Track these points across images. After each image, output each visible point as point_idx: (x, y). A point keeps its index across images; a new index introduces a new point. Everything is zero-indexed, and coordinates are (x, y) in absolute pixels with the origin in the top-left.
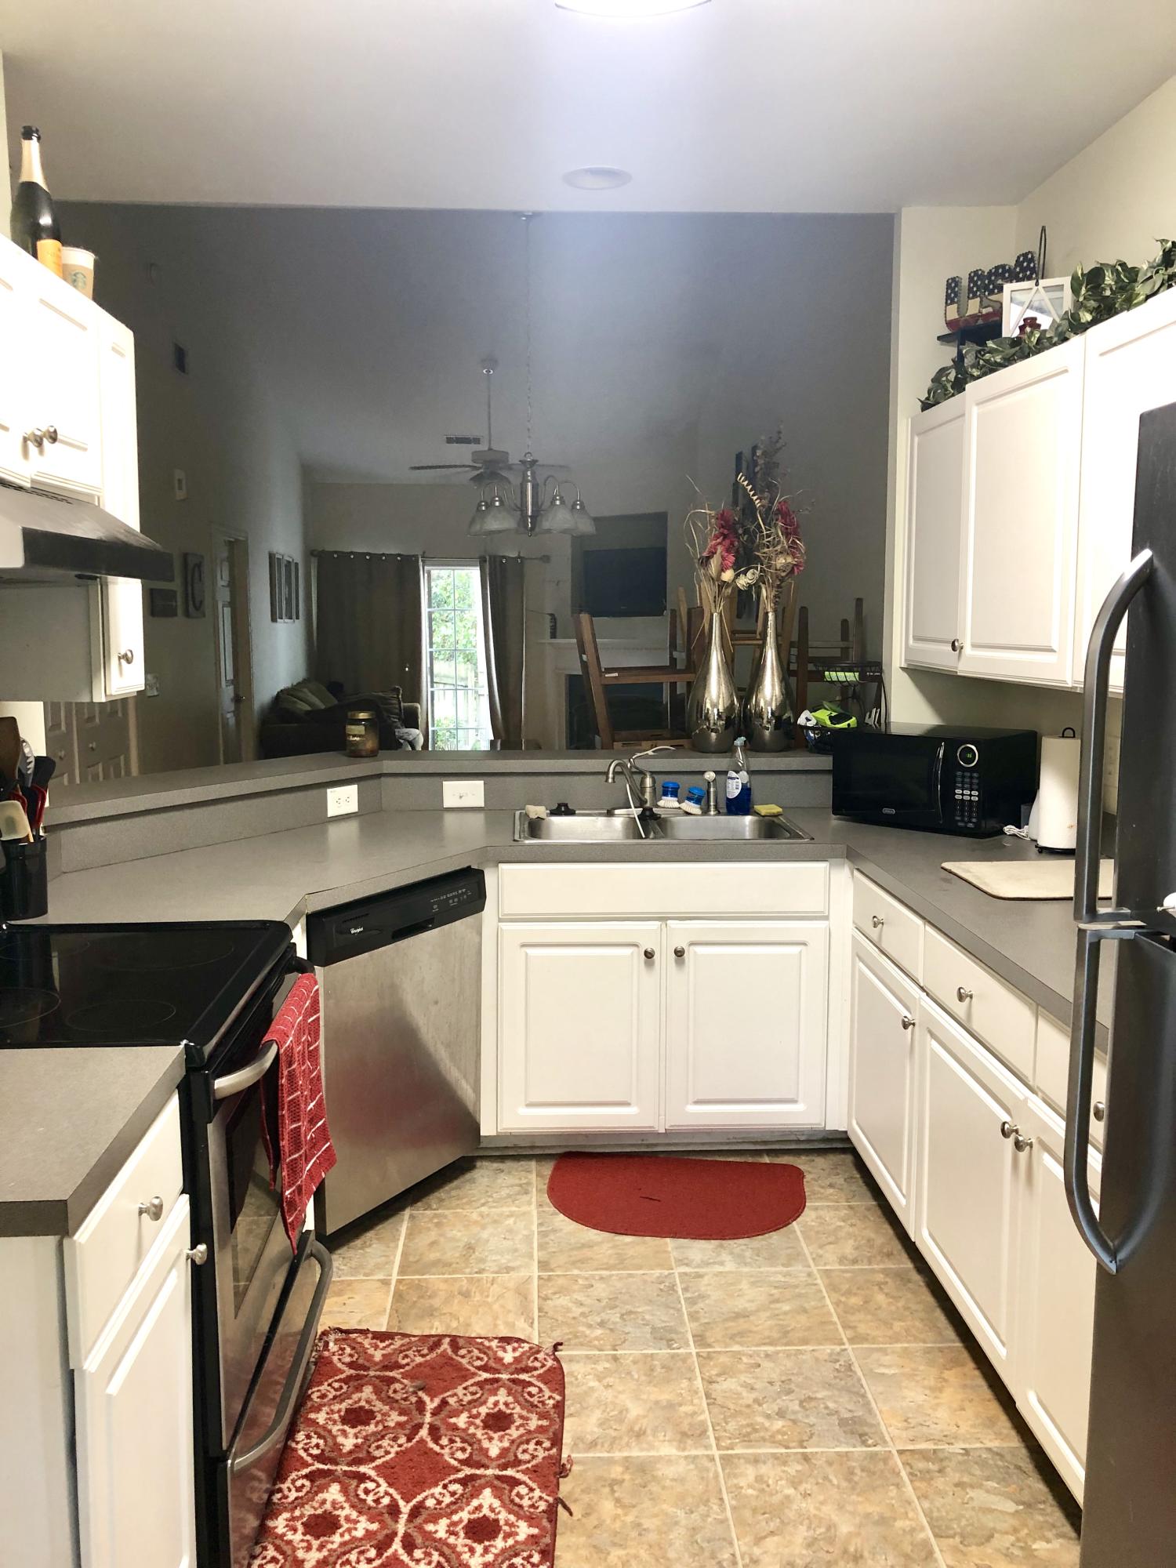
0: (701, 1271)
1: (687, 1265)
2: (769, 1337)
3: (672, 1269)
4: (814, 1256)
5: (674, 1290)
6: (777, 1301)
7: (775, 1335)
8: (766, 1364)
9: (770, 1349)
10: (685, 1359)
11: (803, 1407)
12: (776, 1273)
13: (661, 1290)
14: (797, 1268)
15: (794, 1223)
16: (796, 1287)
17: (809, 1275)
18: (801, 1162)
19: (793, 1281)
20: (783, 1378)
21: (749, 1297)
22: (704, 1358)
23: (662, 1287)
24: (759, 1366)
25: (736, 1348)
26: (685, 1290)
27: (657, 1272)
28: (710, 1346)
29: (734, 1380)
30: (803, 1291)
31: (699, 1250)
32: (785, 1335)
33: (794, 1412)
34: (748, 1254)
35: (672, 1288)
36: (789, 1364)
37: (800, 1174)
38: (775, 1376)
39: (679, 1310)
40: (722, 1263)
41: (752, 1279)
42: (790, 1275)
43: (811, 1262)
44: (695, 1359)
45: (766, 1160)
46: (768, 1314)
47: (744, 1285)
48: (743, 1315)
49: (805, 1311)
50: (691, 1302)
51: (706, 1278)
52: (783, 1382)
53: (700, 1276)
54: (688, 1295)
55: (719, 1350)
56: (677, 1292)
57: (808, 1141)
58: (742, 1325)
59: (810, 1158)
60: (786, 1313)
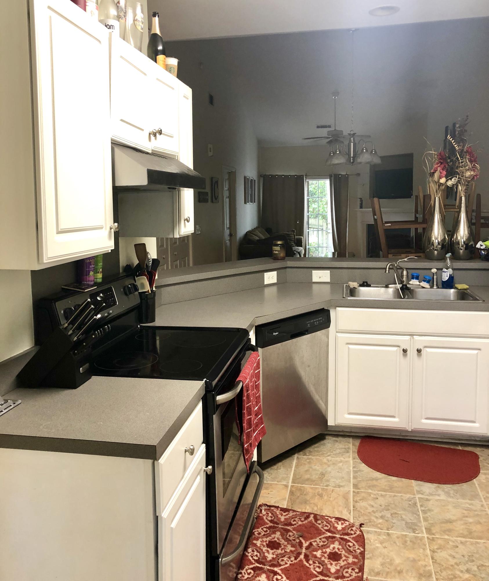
0: (430, 497)
1: (422, 494)
2: (462, 534)
3: (415, 495)
4: (485, 497)
5: (416, 505)
6: (467, 517)
7: (466, 533)
8: (460, 546)
9: (463, 540)
10: (422, 539)
11: (479, 570)
12: (466, 503)
13: (410, 504)
14: (476, 502)
15: (474, 480)
16: (475, 511)
17: (482, 506)
18: (478, 451)
19: (474, 508)
20: (469, 554)
21: (453, 513)
22: (431, 540)
23: (410, 503)
24: (458, 547)
25: (446, 537)
26: (421, 506)
27: (408, 496)
28: (433, 534)
29: (445, 552)
30: (479, 513)
31: (428, 487)
32: (470, 534)
33: (475, 571)
34: (452, 492)
35: (415, 504)
36: (472, 548)
37: (477, 457)
38: (465, 553)
39: (419, 515)
40: (439, 495)
41: (454, 505)
42: (473, 505)
43: (483, 500)
44: (426, 540)
45: (460, 448)
46: (462, 522)
47: (450, 507)
48: (450, 521)
49: (480, 523)
50: (424, 512)
51: (431, 501)
52: (469, 556)
53: (428, 500)
54: (423, 509)
55: (438, 537)
56: (417, 506)
57: (480, 441)
58: (449, 526)
59: (483, 449)
60: (470, 523)
